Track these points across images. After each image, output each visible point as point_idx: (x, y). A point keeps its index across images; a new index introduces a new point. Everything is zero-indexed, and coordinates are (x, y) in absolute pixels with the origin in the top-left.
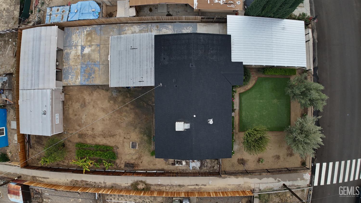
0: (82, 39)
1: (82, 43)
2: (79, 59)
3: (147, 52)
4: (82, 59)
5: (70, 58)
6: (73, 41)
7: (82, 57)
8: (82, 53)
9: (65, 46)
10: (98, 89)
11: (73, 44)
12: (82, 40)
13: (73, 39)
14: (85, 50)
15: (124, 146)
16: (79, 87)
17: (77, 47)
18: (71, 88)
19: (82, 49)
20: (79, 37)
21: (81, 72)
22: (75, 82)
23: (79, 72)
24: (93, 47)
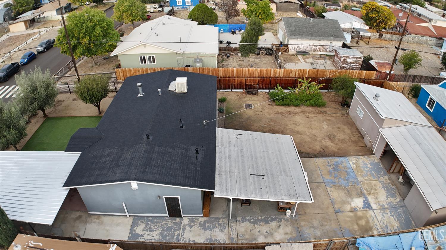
1: (373, 215)
2: (366, 190)
3: (230, 167)
4: (361, 189)
5: (384, 189)
6: (393, 217)
7: (361, 192)
8: (366, 198)
9: (404, 208)
10: (316, 154)
11: (389, 211)
12: (375, 219)
13: (395, 219)
14: (363, 204)
16: (347, 155)
17: (379, 207)
18: (360, 153)
19: (369, 205)
20: (385, 224)
21: (353, 172)
22: (357, 160)
23: (357, 172)
24: (348, 208)
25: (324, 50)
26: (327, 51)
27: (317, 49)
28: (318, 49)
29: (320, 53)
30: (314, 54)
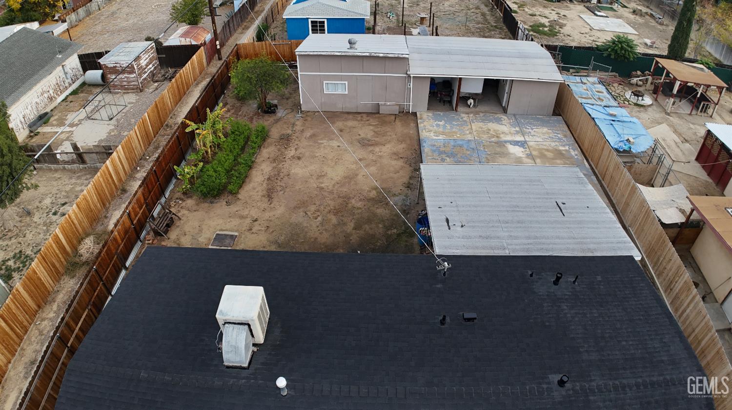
0: (544, 143)
1: (534, 143)
2: (489, 137)
3: (563, 238)
4: (490, 142)
5: (488, 123)
6: (534, 129)
7: (496, 143)
8: (506, 142)
9: (517, 117)
10: (412, 168)
11: (525, 129)
12: (540, 143)
13: (537, 128)
14: (517, 147)
15: (230, 217)
16: (416, 138)
17: (520, 135)
18: (413, 125)
19: (518, 142)
20: (546, 137)
21: (454, 140)
23: (455, 137)
24: (528, 161)
25: (61, 88)
26: (66, 88)
27: (52, 95)
28: (53, 93)
29: (60, 99)
30: (55, 108)
